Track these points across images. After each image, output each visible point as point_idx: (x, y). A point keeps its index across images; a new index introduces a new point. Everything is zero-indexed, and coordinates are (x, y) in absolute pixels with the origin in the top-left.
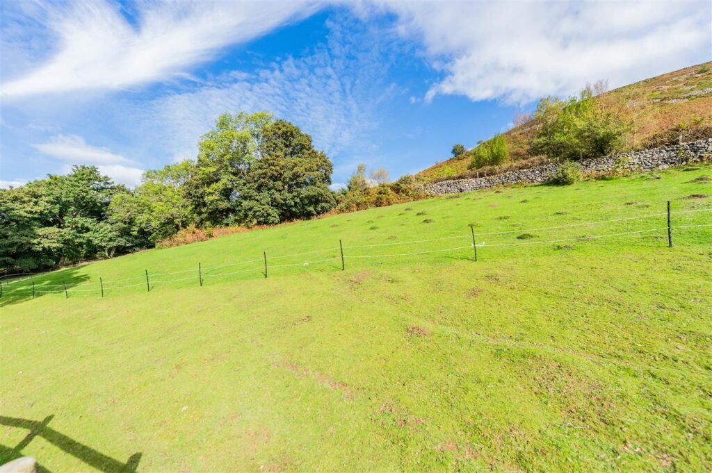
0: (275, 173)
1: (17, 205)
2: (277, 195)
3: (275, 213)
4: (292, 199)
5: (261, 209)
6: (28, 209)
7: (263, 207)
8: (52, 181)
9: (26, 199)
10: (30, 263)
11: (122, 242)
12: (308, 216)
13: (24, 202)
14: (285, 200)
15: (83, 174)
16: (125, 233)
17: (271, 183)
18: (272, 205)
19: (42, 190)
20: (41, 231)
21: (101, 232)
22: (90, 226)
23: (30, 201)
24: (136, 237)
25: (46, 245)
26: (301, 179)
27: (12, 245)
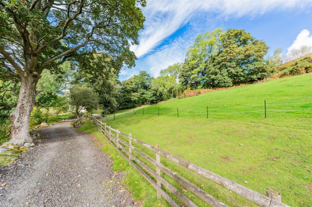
0: (232, 57)
1: (127, 86)
2: (232, 70)
3: (230, 80)
4: (242, 72)
5: (223, 79)
6: (130, 87)
7: (224, 77)
8: (135, 77)
9: (130, 83)
10: (131, 105)
11: (154, 98)
12: (252, 81)
13: (129, 85)
14: (237, 72)
15: (143, 74)
16: (155, 95)
17: (229, 64)
18: (228, 76)
19: (133, 80)
20: (133, 94)
21: (148, 95)
22: (145, 92)
23: (130, 84)
24: (158, 96)
25: (135, 99)
26: (251, 58)
27: (127, 98)
